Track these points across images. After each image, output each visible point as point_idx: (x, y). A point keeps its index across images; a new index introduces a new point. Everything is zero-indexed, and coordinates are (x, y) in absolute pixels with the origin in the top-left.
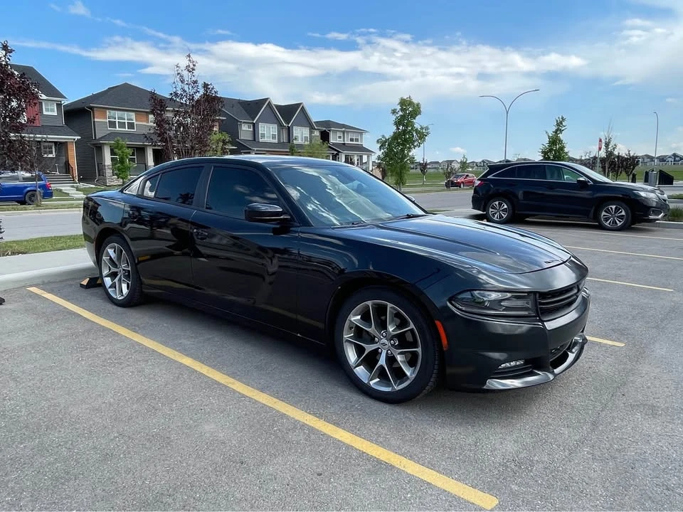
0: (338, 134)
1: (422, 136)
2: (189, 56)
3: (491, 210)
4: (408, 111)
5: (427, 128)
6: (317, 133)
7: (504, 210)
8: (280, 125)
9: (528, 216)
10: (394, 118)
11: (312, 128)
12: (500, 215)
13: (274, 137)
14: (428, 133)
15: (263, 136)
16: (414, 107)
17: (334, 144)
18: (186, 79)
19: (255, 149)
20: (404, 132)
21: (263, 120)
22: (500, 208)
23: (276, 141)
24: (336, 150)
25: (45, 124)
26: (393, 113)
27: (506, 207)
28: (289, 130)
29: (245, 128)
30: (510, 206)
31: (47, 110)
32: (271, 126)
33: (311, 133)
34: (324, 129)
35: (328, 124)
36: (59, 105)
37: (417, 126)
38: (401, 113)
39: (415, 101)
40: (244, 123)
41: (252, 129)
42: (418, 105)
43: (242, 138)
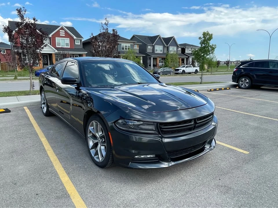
0: (189, 49)
1: (213, 49)
2: (106, 19)
3: (240, 82)
4: (207, 38)
5: (215, 45)
6: (180, 49)
7: (247, 83)
8: (164, 46)
9: (262, 86)
10: (200, 41)
11: (178, 47)
12: (245, 85)
13: (161, 51)
14: (215, 47)
15: (157, 50)
16: (210, 36)
17: (187, 53)
18: (105, 28)
19: (153, 56)
20: (204, 47)
21: (157, 44)
22: (245, 82)
23: (162, 52)
24: (188, 56)
25: (75, 48)
26: (200, 39)
27: (248, 81)
28: (168, 48)
29: (149, 47)
30: (250, 81)
31: (77, 43)
32: (160, 46)
33: (177, 49)
34: (183, 47)
35: (185, 45)
36: (81, 41)
37: (211, 44)
38: (203, 39)
39: (210, 33)
40: (149, 45)
41: (152, 48)
42: (212, 35)
43: (148, 52)
